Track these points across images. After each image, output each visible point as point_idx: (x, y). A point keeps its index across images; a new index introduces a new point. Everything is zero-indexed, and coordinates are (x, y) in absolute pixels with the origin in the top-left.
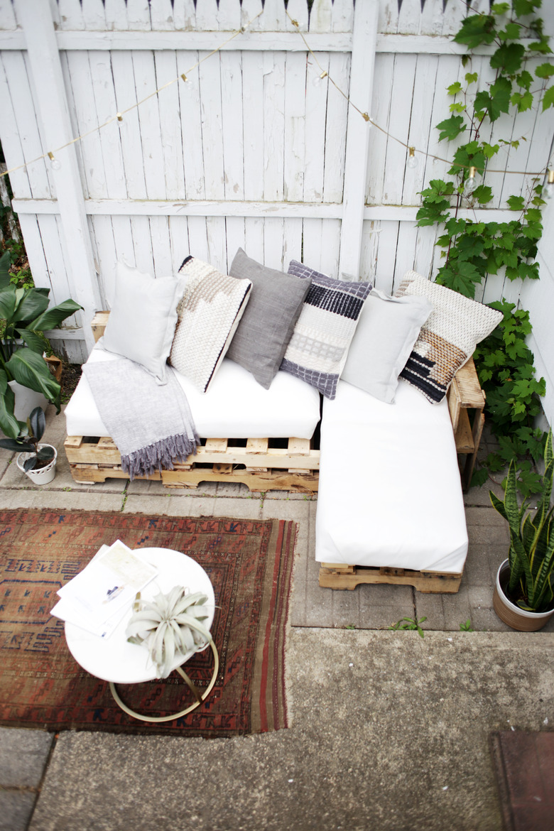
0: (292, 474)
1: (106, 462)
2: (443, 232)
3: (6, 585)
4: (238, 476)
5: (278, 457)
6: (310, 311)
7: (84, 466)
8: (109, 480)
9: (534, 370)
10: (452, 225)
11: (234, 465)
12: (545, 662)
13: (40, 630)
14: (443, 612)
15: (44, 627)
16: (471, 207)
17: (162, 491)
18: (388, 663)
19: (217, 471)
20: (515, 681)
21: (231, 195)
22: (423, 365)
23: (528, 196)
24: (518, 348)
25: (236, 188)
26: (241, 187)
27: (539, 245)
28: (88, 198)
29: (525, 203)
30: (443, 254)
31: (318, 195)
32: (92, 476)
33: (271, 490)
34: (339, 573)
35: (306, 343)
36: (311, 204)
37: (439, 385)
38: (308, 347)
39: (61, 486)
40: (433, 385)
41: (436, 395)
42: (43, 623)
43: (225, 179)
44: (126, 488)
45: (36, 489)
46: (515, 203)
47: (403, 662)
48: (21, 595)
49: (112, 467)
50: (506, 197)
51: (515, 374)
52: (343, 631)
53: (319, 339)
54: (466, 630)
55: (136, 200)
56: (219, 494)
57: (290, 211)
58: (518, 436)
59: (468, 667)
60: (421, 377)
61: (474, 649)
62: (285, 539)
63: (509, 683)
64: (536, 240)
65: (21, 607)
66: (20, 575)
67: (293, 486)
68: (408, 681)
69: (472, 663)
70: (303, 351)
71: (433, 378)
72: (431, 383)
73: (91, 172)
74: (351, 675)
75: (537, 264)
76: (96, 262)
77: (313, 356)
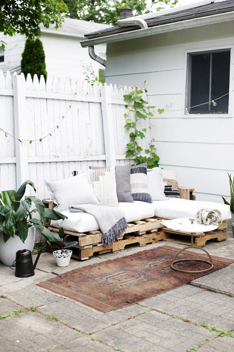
0: (152, 232)
1: (95, 242)
4: (137, 239)
5: (149, 224)
6: (133, 176)
7: (87, 247)
15: (142, 277)
21: (70, 153)
22: (168, 188)
25: (72, 150)
31: (96, 152)
32: (89, 253)
33: (147, 244)
35: (137, 185)
37: (177, 191)
40: (175, 192)
41: (178, 194)
43: (68, 147)
46: (147, 151)
48: (120, 277)
49: (96, 245)
50: (145, 150)
53: (141, 182)
60: (170, 192)
67: (153, 240)
70: (137, 187)
71: (174, 190)
72: (174, 192)
77: (142, 188)
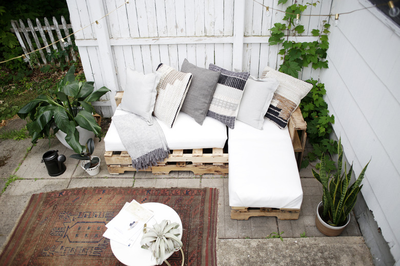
0: (214, 165)
1: (124, 163)
2: (281, 48)
3: (78, 224)
4: (189, 168)
5: (208, 158)
6: (220, 86)
7: (114, 166)
8: (126, 172)
9: (328, 111)
10: (286, 44)
11: (187, 162)
12: (343, 251)
13: (96, 245)
14: (292, 229)
15: (98, 244)
16: (294, 35)
17: (152, 176)
18: (267, 254)
19: (178, 166)
20: (329, 260)
21: (180, 34)
22: (276, 111)
23: (321, 29)
24: (320, 101)
25: (182, 30)
26: (184, 30)
27: (327, 52)
28: (111, 38)
29: (320, 33)
30: (282, 58)
31: (221, 32)
32: (118, 171)
33: (205, 174)
34: (240, 212)
35: (219, 102)
36: (218, 37)
37: (284, 120)
38: (220, 104)
39: (103, 176)
41: (282, 125)
42: (97, 242)
43: (176, 27)
44: (134, 176)
45: (91, 178)
46: (315, 33)
47: (274, 253)
48: (86, 229)
49: (128, 166)
50: (311, 30)
51: (319, 114)
52: (244, 240)
53: (225, 100)
54: (303, 237)
55: (134, 38)
56: (180, 177)
57: (208, 40)
58: (322, 143)
59: (305, 255)
60: (275, 116)
61: (308, 246)
62: (213, 197)
63: (326, 262)
64: (326, 50)
65: (86, 235)
66: (85, 219)
67: (215, 171)
68: (277, 263)
69: (307, 253)
70: (218, 106)
71: (281, 117)
72: (280, 119)
73: (113, 25)
74: (249, 261)
75: (327, 61)
76: (116, 68)
77: (223, 108)
